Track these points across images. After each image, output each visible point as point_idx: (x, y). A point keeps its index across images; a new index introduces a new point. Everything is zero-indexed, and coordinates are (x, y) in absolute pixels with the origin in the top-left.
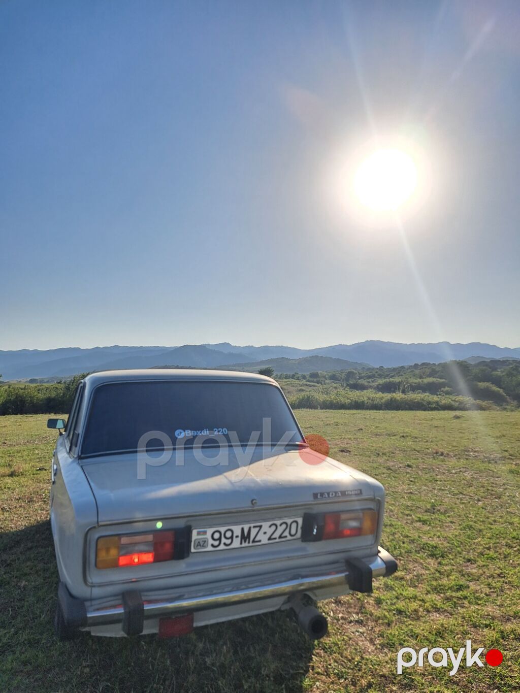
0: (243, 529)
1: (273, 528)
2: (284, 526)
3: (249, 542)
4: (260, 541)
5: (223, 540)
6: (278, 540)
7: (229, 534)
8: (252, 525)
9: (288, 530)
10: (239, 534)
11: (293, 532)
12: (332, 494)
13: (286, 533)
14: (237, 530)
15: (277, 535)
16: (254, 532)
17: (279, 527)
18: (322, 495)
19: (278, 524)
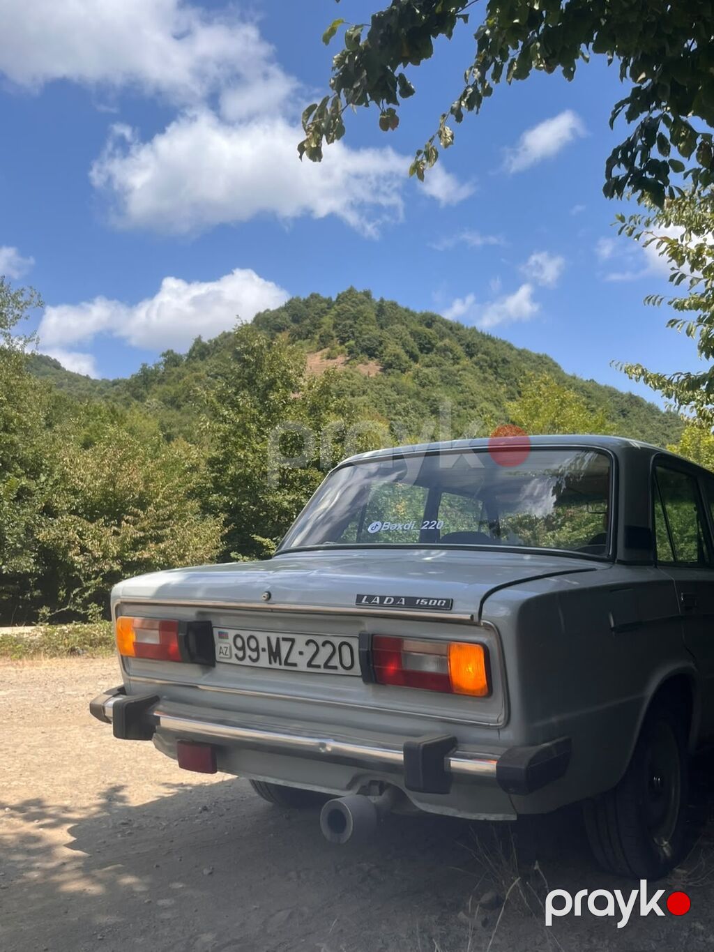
0: (268, 639)
1: (312, 648)
2: (329, 649)
3: (280, 664)
4: (295, 665)
5: (248, 652)
6: (322, 670)
7: (253, 644)
8: (281, 636)
9: (337, 657)
10: (266, 647)
11: (347, 662)
12: (389, 600)
13: (335, 661)
14: (262, 638)
15: (320, 660)
16: (285, 647)
17: (321, 648)
18: (370, 598)
19: (320, 644)
